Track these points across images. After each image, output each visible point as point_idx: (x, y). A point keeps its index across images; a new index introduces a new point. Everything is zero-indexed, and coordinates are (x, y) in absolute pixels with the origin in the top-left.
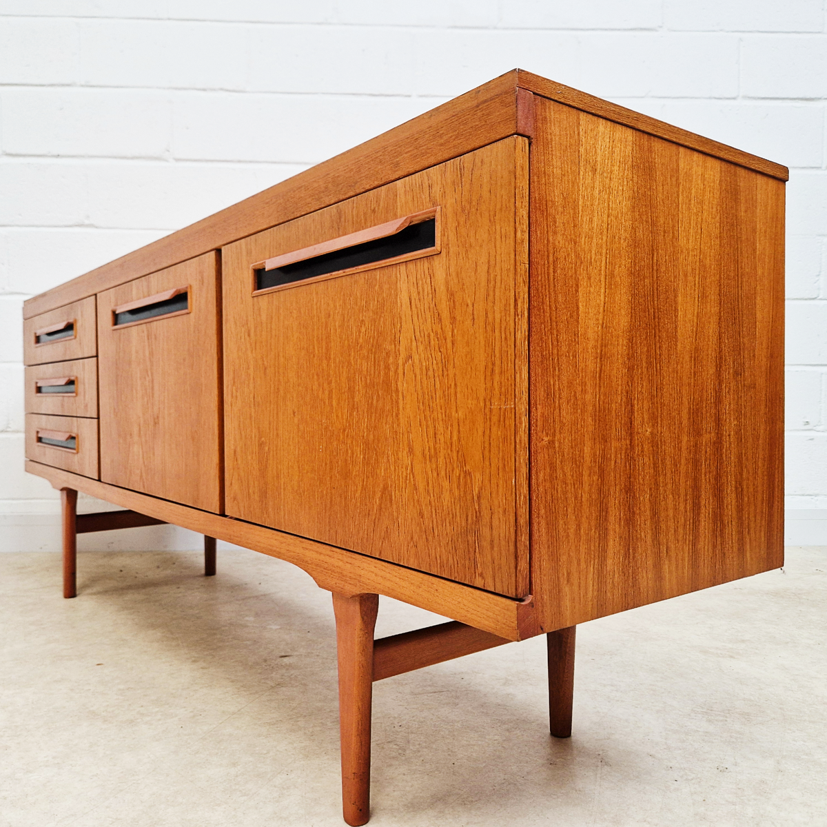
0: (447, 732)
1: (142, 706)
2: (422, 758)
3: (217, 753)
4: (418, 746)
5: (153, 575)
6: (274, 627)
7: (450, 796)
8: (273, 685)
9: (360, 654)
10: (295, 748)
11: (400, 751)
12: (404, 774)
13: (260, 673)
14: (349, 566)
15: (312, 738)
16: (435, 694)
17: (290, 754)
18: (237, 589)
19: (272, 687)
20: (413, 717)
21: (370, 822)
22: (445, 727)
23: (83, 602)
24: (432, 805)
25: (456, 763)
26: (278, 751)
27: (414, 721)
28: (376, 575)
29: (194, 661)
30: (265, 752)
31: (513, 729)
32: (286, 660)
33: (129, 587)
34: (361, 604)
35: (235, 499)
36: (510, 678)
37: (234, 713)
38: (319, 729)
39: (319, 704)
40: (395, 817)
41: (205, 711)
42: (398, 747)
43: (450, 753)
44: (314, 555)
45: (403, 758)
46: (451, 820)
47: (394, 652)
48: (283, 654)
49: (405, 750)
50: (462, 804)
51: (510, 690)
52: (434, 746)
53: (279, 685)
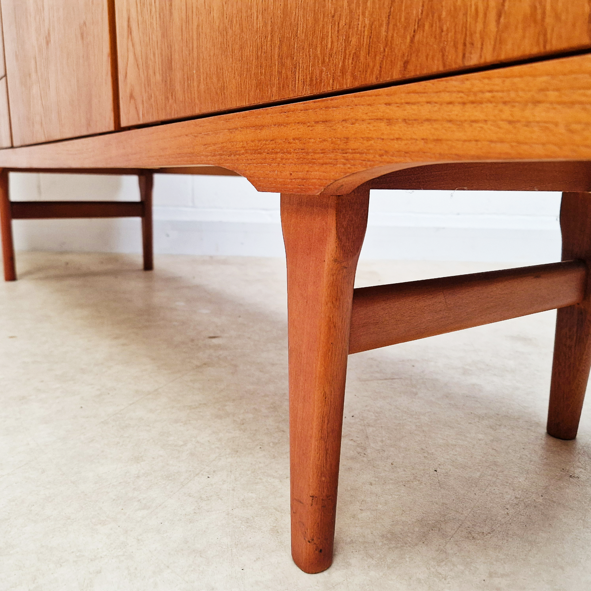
0: (414, 427)
1: (42, 381)
2: (390, 461)
3: (118, 443)
4: (380, 444)
5: (94, 268)
6: (205, 311)
7: (446, 522)
8: (198, 364)
9: (330, 304)
10: (220, 440)
11: (359, 450)
12: (371, 484)
13: (185, 352)
14: (320, 128)
15: (242, 427)
16: (386, 381)
17: (213, 446)
18: (171, 281)
19: (198, 367)
20: (366, 406)
21: (334, 565)
22: (410, 420)
23: (21, 285)
24: (424, 538)
25: (438, 470)
26: (198, 442)
27: (369, 411)
28: (390, 121)
29: (116, 338)
30: (181, 443)
31: (497, 427)
32: (214, 341)
33: (70, 276)
34: (338, 212)
35: (132, 96)
36: (467, 367)
37: (149, 393)
38: (251, 416)
39: (251, 387)
40: (372, 557)
41: (115, 389)
42: (355, 444)
43: (426, 455)
44: (250, 134)
45: (365, 459)
46: (461, 568)
47: (381, 310)
48: (212, 335)
49: (365, 449)
50: (468, 537)
51: (474, 380)
52: (402, 444)
53: (205, 364)
